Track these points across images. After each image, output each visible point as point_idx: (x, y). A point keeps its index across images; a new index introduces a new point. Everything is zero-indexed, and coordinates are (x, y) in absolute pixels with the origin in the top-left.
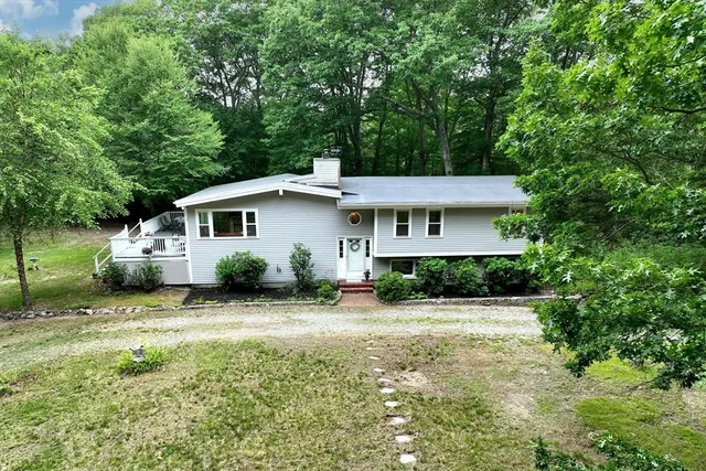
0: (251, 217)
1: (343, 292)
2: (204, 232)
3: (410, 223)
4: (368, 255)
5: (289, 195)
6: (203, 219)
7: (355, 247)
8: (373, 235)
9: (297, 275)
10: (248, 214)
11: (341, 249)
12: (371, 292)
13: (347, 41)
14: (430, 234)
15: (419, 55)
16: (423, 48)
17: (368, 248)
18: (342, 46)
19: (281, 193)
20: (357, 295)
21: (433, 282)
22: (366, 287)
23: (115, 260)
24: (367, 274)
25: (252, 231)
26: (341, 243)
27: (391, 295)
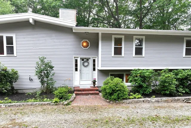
0: (10, 41)
1: (76, 94)
3: (123, 47)
4: (94, 69)
5: (38, 25)
7: (86, 64)
8: (98, 55)
9: (42, 82)
10: (7, 38)
11: (76, 65)
12: (98, 94)
14: (135, 54)
17: (94, 65)
19: (31, 21)
20: (87, 97)
22: (94, 91)
24: (94, 82)
26: (76, 61)
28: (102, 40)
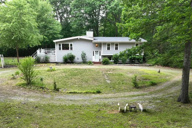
0: (71, 45)
1: (94, 64)
2: (60, 49)
3: (110, 47)
4: (100, 55)
5: (81, 40)
6: (60, 45)
7: (97, 53)
8: (101, 50)
9: (83, 59)
10: (70, 44)
11: (93, 54)
13: (95, 2)
14: (115, 49)
15: (114, 5)
16: (114, 4)
17: (100, 54)
18: (94, 3)
19: (79, 39)
21: (116, 60)
22: (100, 63)
23: (38, 56)
24: (100, 60)
25: (71, 49)
26: (93, 52)
27: (105, 63)
28: (103, 44)
